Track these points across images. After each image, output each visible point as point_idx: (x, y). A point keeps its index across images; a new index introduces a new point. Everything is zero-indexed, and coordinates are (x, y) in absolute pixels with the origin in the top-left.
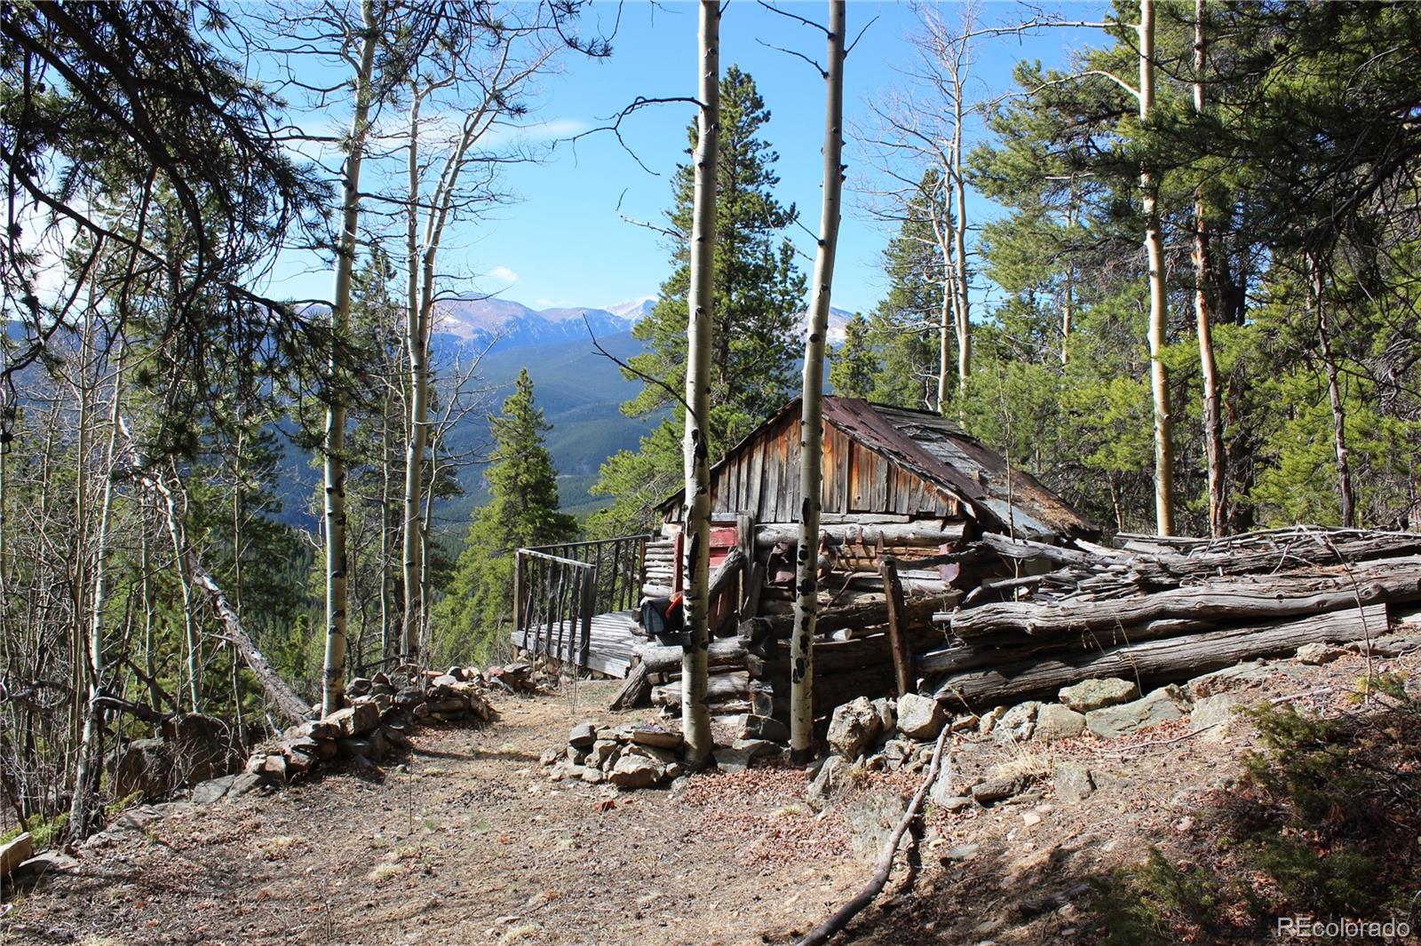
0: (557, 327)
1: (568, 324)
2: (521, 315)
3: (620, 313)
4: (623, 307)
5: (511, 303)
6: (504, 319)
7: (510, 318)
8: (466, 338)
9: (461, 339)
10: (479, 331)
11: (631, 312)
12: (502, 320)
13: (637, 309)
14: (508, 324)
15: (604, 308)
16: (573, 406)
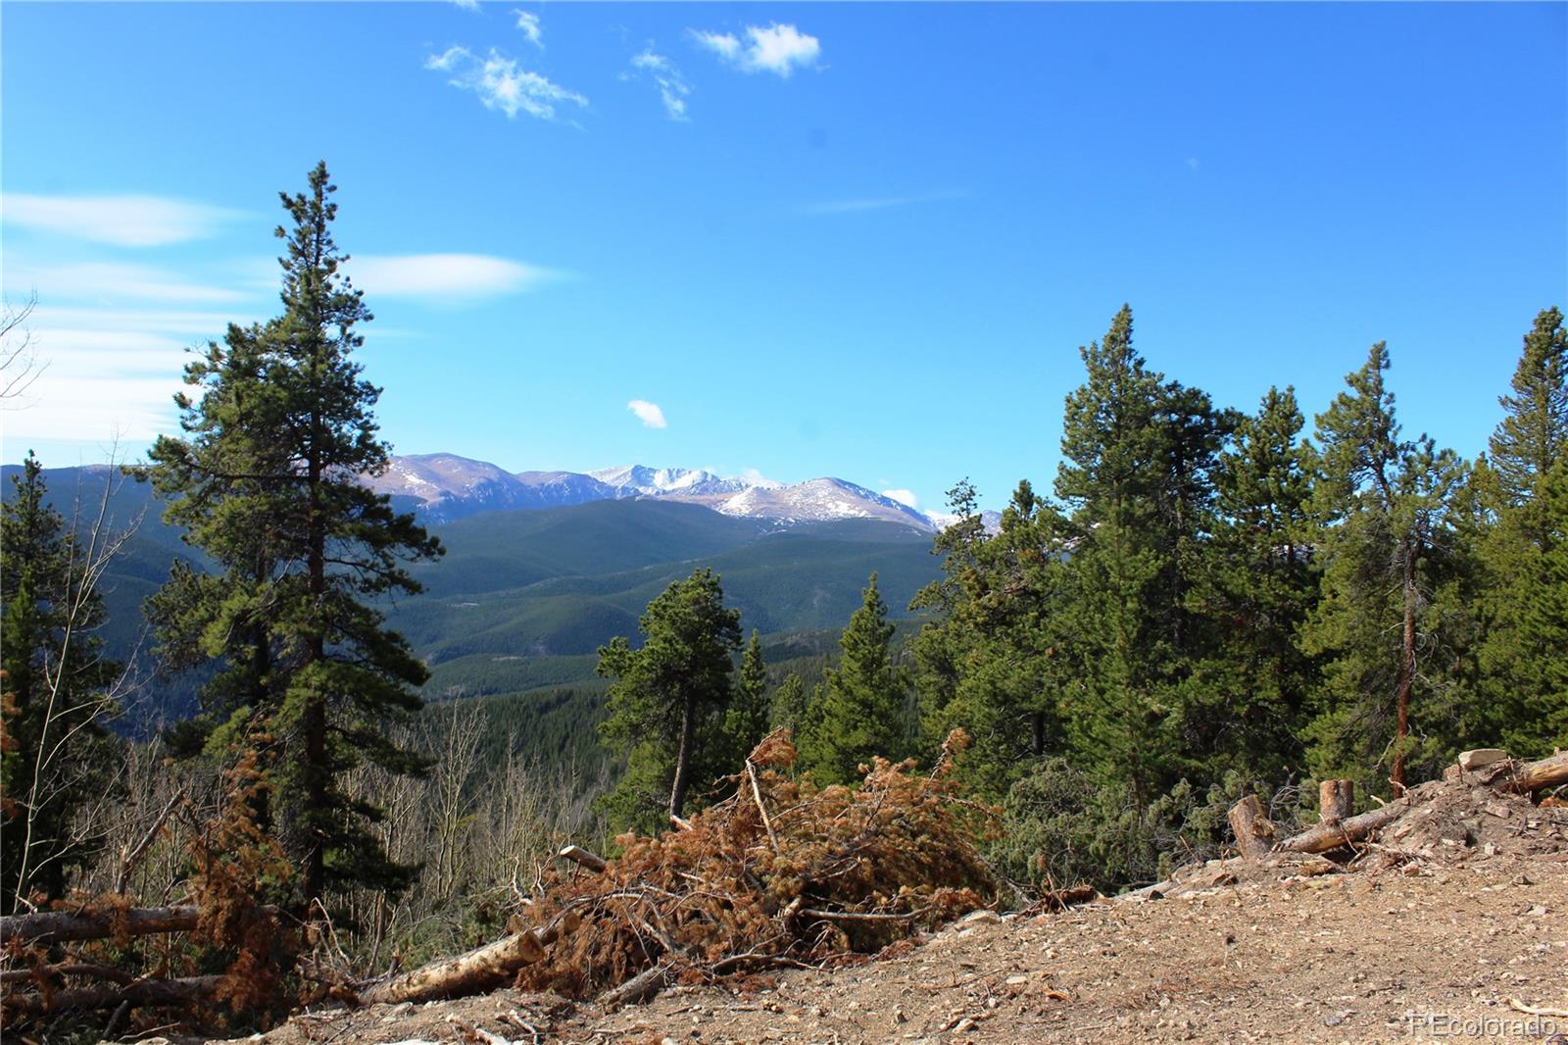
0: (534, 492)
1: (547, 489)
2: (494, 477)
3: (607, 479)
4: (610, 472)
5: (485, 464)
6: (475, 482)
7: (482, 480)
8: (431, 501)
9: (426, 501)
10: (446, 494)
11: (618, 478)
12: (472, 483)
13: (624, 475)
14: (480, 487)
15: (589, 473)
16: (539, 579)
